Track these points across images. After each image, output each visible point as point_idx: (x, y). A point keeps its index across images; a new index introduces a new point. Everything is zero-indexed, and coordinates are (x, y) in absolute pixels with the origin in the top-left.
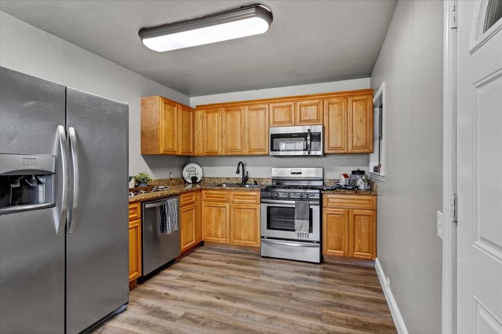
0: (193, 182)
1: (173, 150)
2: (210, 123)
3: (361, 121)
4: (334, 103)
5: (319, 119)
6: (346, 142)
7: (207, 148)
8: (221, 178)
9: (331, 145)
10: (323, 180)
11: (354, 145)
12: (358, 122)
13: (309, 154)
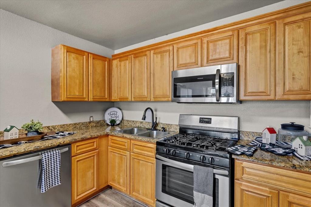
0: (111, 124)
1: (82, 97)
2: (123, 71)
3: (300, 52)
4: (253, 33)
5: (232, 56)
6: (273, 84)
7: (120, 94)
8: (136, 122)
9: (250, 90)
10: (239, 132)
11: (287, 88)
12: (294, 54)
13: (217, 101)
